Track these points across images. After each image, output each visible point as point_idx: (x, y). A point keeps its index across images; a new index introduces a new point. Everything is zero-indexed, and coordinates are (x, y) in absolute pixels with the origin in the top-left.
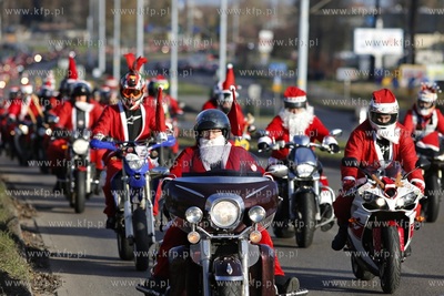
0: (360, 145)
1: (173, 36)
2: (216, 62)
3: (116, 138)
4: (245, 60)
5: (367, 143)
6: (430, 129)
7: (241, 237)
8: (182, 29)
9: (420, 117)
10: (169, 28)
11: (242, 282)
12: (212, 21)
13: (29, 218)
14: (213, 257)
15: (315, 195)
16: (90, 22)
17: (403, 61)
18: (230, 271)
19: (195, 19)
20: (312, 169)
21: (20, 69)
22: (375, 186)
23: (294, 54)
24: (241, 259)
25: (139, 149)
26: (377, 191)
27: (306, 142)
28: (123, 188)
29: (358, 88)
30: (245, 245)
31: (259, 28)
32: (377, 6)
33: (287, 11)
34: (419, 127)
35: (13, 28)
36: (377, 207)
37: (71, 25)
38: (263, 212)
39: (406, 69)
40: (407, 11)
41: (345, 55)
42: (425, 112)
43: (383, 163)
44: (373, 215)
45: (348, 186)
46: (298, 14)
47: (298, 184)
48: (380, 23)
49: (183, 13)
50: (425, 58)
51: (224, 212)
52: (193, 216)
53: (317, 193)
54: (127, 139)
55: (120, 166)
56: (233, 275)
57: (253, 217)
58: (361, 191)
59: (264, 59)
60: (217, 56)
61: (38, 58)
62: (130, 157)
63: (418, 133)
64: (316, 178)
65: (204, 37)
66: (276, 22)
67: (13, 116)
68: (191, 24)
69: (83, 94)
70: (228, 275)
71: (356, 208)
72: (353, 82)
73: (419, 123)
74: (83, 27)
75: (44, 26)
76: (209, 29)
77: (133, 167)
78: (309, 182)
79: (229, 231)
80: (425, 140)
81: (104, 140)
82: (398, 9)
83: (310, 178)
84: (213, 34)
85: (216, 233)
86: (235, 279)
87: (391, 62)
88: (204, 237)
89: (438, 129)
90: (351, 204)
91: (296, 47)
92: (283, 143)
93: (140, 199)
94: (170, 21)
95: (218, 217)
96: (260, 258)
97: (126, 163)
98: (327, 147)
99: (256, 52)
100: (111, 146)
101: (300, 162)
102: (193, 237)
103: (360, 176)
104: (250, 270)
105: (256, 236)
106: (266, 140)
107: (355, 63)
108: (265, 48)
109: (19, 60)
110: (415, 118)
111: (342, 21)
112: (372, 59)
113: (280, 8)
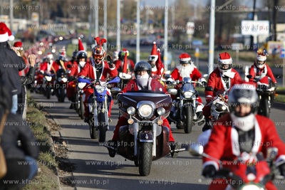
0: (214, 80)
1: (137, 25)
2: (162, 40)
3: (90, 78)
4: (179, 39)
5: (218, 79)
6: (263, 75)
7: (153, 122)
8: (143, 21)
9: (258, 69)
10: (136, 21)
11: (152, 143)
12: (160, 17)
13: (56, 130)
14: (140, 131)
15: (193, 107)
16: (90, 17)
17: (270, 39)
18: (147, 137)
19: (150, 15)
20: (191, 94)
21: (51, 44)
22: (221, 100)
23: (207, 35)
24: (153, 133)
25: (102, 83)
26: (222, 103)
27: (190, 81)
28: (93, 102)
29: (243, 54)
30: (155, 126)
31: (187, 21)
32: (254, 8)
33: (203, 11)
34: (258, 74)
35: (46, 21)
36: (222, 110)
37: (79, 19)
38: (164, 110)
39: (271, 44)
40: (271, 10)
41: (236, 35)
42: (261, 67)
43: (226, 89)
44: (221, 114)
45: (209, 101)
46: (209, 12)
47: (185, 102)
48: (256, 17)
49: (143, 12)
50: (282, 37)
51: (146, 110)
52: (131, 111)
53: (195, 106)
54: (96, 78)
55: (92, 92)
56: (149, 139)
57: (159, 113)
58: (214, 102)
59: (190, 38)
60: (163, 37)
61: (61, 38)
62: (97, 87)
63: (257, 77)
64: (194, 99)
65: (155, 26)
66: (196, 17)
67: (42, 72)
68: (147, 19)
69: (83, 58)
70: (146, 139)
71: (213, 111)
72: (240, 51)
73: (258, 72)
74: (86, 20)
75: (64, 20)
76: (158, 22)
77: (99, 92)
78: (190, 100)
79: (148, 119)
80: (261, 81)
81: (85, 78)
82: (267, 9)
83: (191, 98)
84: (160, 25)
85: (141, 120)
86: (149, 141)
87: (262, 40)
88: (135, 121)
89: (268, 75)
90: (210, 109)
91: (208, 31)
92: (178, 81)
93: (102, 108)
94: (136, 16)
95: (143, 112)
96: (162, 132)
97: (95, 90)
98: (201, 83)
99: (185, 34)
100: (89, 82)
101: (186, 91)
102: (130, 121)
103: (214, 95)
104: (157, 138)
105: (160, 122)
106: (170, 80)
107: (242, 40)
108: (190, 32)
109: (50, 40)
110: (255, 70)
111: (235, 16)
112: (252, 38)
113: (198, 9)
